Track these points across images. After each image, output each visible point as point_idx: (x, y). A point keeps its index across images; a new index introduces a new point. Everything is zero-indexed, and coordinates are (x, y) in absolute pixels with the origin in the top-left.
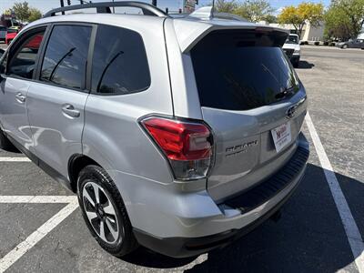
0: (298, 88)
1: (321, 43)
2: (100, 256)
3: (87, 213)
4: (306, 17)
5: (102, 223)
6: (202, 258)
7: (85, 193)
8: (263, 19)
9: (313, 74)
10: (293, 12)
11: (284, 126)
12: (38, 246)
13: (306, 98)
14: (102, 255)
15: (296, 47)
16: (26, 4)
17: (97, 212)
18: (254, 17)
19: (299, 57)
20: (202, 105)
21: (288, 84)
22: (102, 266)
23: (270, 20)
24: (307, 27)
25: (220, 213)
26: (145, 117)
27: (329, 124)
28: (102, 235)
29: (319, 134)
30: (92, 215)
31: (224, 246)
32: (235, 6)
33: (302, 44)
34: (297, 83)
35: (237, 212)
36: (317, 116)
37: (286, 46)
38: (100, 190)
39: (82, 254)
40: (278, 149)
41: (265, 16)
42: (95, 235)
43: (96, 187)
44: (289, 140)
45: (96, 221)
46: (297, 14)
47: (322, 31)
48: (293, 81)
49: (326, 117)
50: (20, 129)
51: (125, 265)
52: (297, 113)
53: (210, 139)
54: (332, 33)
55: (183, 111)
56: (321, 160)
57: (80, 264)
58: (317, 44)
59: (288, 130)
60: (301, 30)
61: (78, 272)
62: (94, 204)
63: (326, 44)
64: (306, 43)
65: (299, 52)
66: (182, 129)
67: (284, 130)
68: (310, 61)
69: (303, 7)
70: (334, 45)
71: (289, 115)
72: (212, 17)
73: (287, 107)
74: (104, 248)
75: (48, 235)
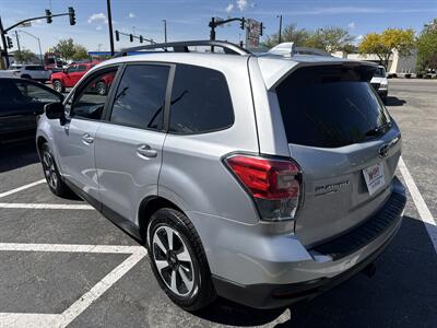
0: (390, 126)
1: (413, 75)
2: (170, 310)
3: (157, 262)
4: (393, 45)
5: (174, 273)
6: (285, 317)
7: (157, 240)
8: (340, 49)
9: (405, 112)
10: (377, 39)
11: (376, 166)
12: (104, 296)
13: (399, 137)
14: (172, 309)
15: (383, 81)
16: (71, 41)
17: (169, 260)
18: (329, 48)
19: (386, 92)
20: (289, 142)
21: (379, 122)
22: (173, 320)
23: (348, 50)
24: (395, 57)
25: (310, 258)
26: (229, 155)
27: (428, 171)
28: (173, 287)
29: (417, 182)
30: (162, 264)
31: (313, 296)
32: (306, 36)
33: (390, 77)
34: (389, 121)
35: (327, 258)
36: (412, 162)
37: (374, 80)
38: (174, 235)
39: (151, 308)
40: (372, 191)
41: (342, 46)
42: (164, 287)
43: (170, 232)
44: (383, 182)
45: (167, 271)
46: (382, 41)
47: (414, 61)
48: (384, 118)
49: (424, 162)
50: (84, 172)
51: (198, 321)
52: (390, 153)
53: (299, 177)
54: (427, 62)
55: (269, 148)
56: (420, 211)
57: (149, 318)
58: (408, 76)
59: (381, 172)
60: (387, 61)
61: (148, 326)
62: (165, 252)
63: (420, 76)
64: (395, 76)
65: (386, 86)
66: (269, 166)
67: (376, 171)
68: (400, 96)
69: (388, 35)
70: (430, 77)
71: (382, 154)
72: (293, 52)
73: (380, 145)
74: (175, 302)
75: (113, 287)
